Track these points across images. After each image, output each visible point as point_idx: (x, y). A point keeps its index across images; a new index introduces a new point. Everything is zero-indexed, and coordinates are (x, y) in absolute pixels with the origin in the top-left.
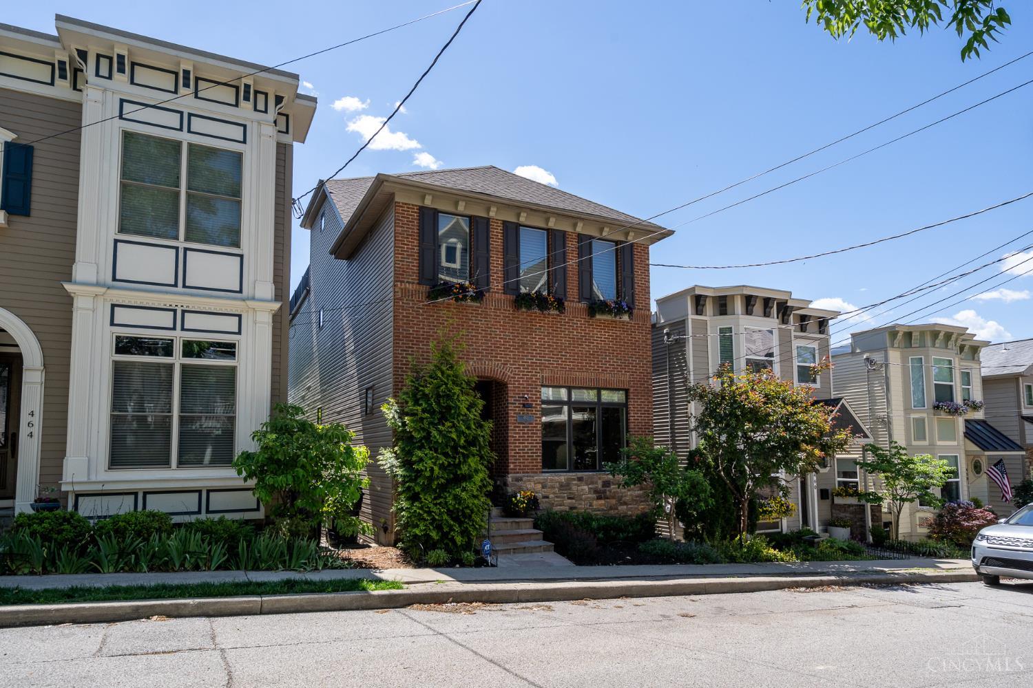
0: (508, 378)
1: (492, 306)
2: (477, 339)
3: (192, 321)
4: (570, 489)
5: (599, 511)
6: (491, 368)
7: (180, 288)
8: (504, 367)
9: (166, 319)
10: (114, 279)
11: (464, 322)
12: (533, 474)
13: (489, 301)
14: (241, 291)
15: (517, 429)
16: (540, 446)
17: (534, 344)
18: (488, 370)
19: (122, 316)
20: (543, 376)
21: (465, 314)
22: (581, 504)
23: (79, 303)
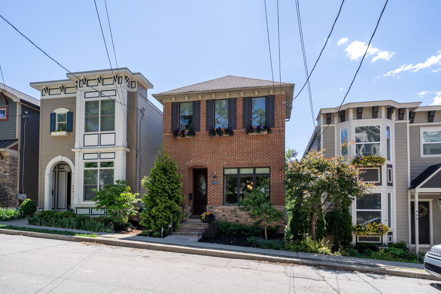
0: (207, 166)
1: (201, 137)
2: (194, 151)
3: (103, 156)
4: (236, 213)
5: (251, 223)
6: (200, 162)
7: (99, 146)
8: (205, 162)
9: (95, 156)
10: (84, 146)
11: (189, 145)
12: (218, 206)
13: (199, 135)
14: (115, 145)
15: (211, 187)
16: (222, 194)
17: (220, 150)
18: (198, 163)
19: (86, 156)
20: (223, 164)
21: (189, 142)
22: (242, 220)
23: (77, 154)
